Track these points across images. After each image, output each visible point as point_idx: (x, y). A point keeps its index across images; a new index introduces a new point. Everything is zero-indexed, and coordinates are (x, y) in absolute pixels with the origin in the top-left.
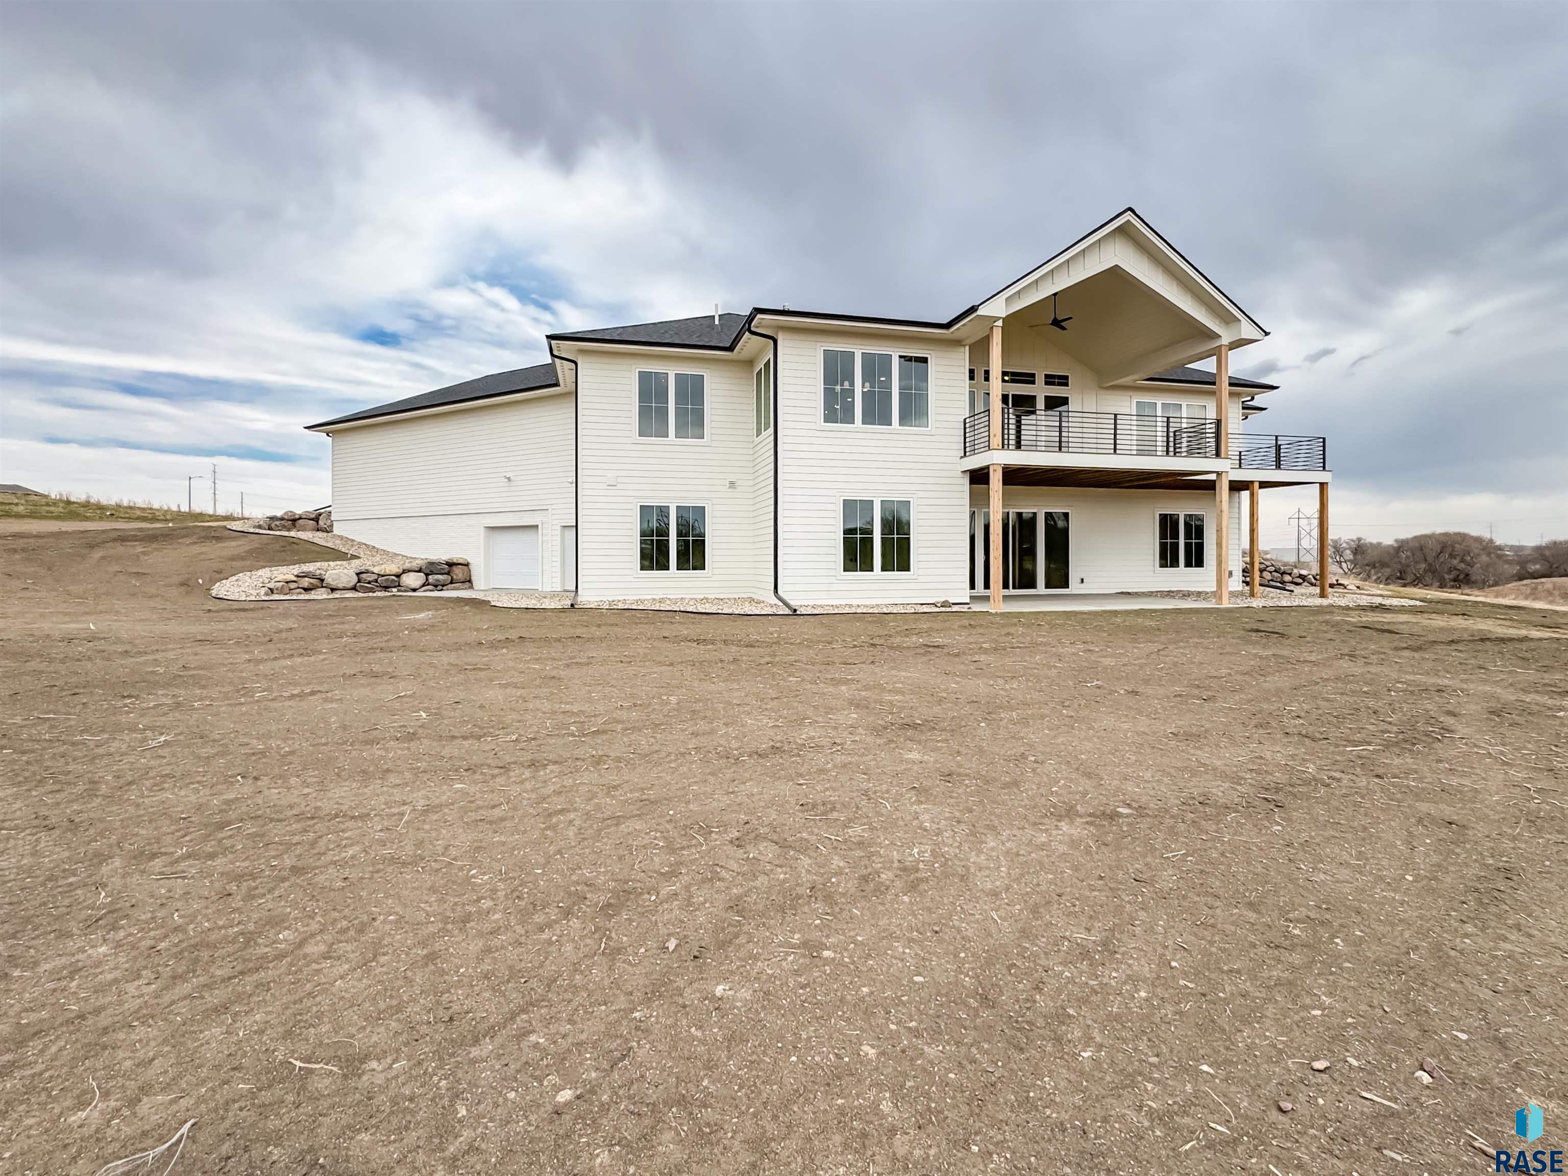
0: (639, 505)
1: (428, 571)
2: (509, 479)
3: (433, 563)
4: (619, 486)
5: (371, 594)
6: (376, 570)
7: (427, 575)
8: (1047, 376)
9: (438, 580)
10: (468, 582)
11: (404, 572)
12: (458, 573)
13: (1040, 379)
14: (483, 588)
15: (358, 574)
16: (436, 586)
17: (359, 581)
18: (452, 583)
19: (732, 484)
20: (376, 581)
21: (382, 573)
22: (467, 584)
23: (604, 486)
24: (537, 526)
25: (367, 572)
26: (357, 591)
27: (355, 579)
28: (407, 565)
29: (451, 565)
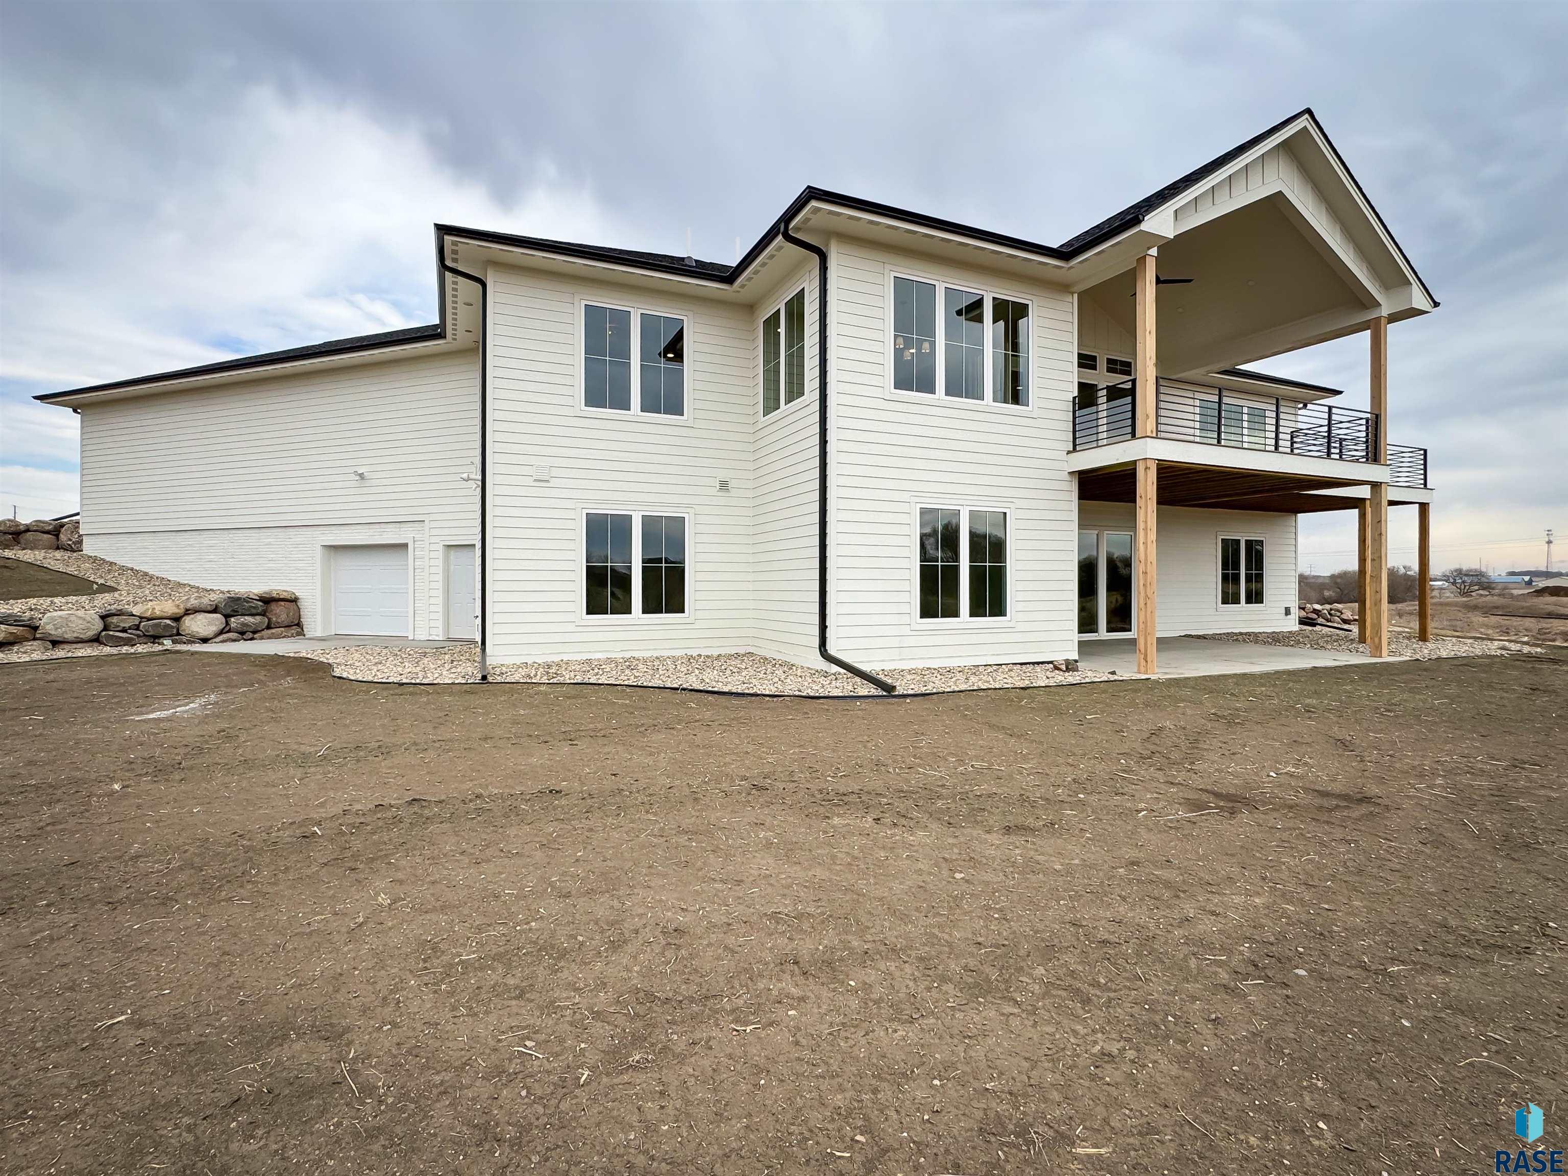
0: (585, 512)
1: (229, 611)
2: (361, 476)
3: (239, 599)
4: (554, 482)
5: (125, 649)
6: (137, 610)
7: (227, 616)
8: (1109, 361)
9: (244, 624)
10: (296, 626)
11: (188, 612)
12: (280, 613)
13: (1102, 364)
14: (319, 634)
15: (103, 617)
16: (242, 633)
17: (106, 628)
18: (269, 627)
19: (724, 486)
20: (137, 627)
21: (148, 614)
22: (294, 630)
23: (529, 481)
24: (405, 546)
25: (120, 613)
26: (101, 643)
27: (98, 625)
28: (193, 602)
29: (268, 601)
